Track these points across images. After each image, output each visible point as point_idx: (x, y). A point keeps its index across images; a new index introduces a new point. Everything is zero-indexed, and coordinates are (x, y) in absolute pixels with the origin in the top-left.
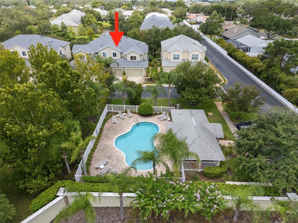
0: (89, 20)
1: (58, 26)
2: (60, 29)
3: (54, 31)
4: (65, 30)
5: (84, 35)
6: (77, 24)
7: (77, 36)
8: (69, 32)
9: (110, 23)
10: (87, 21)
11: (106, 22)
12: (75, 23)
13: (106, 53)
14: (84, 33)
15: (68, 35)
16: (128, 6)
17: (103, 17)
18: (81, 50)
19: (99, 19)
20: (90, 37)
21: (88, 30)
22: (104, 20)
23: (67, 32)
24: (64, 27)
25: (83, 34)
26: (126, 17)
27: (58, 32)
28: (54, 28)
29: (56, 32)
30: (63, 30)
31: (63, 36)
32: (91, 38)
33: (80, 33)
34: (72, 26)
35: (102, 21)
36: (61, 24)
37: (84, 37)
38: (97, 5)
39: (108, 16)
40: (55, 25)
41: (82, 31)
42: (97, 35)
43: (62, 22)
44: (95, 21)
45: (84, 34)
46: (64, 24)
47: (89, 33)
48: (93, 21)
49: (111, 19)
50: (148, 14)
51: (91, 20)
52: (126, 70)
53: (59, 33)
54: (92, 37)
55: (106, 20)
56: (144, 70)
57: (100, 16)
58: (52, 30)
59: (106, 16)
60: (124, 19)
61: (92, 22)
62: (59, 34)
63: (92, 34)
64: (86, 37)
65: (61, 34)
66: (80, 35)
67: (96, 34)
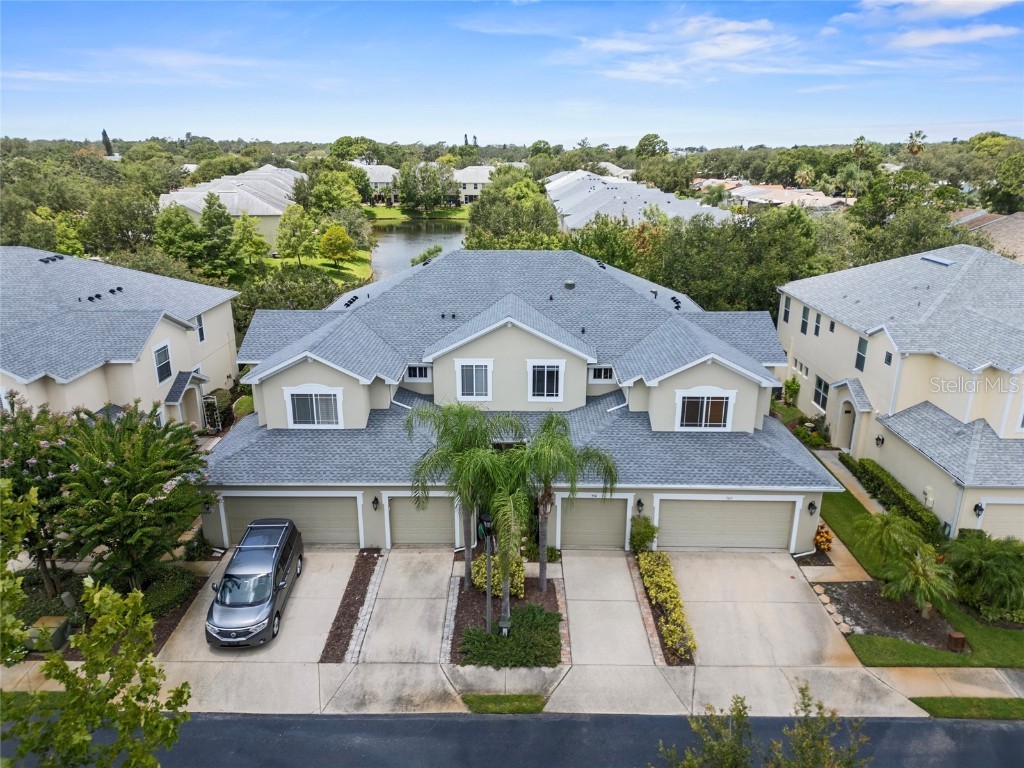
0: (327, 193)
1: (191, 216)
2: (199, 226)
3: (170, 234)
4: (219, 231)
5: (309, 252)
6: (277, 206)
7: (274, 256)
8: (241, 241)
9: (404, 212)
10: (318, 197)
11: (389, 205)
12: (269, 202)
13: (483, 369)
14: (306, 243)
15: (233, 253)
16: (461, 155)
17: (376, 187)
18: (306, 359)
19: (365, 192)
20: (332, 262)
21: (323, 232)
22: (380, 198)
23: (229, 242)
24: (217, 218)
25: (301, 249)
26: (465, 188)
27: (186, 238)
28: (170, 222)
29: (177, 239)
30: (211, 229)
31: (209, 255)
32: (335, 266)
33: (288, 246)
34: (251, 216)
35: (373, 205)
36: (204, 205)
37: (305, 260)
38: (352, 150)
39: (395, 186)
40: (179, 211)
41: (298, 234)
42: (361, 254)
43: (211, 195)
44: (354, 199)
45: (306, 247)
46: (220, 206)
47: (331, 244)
48: (344, 195)
49: (409, 194)
50: (550, 178)
51: (338, 192)
52: (656, 504)
53: (190, 243)
54: (342, 260)
55: (389, 199)
56: (799, 506)
57: (367, 185)
58: (158, 229)
59: (387, 184)
60: (458, 197)
61: (343, 203)
62: (190, 248)
63: (343, 248)
64: (317, 261)
65: (199, 247)
66: (288, 251)
67: (359, 248)
